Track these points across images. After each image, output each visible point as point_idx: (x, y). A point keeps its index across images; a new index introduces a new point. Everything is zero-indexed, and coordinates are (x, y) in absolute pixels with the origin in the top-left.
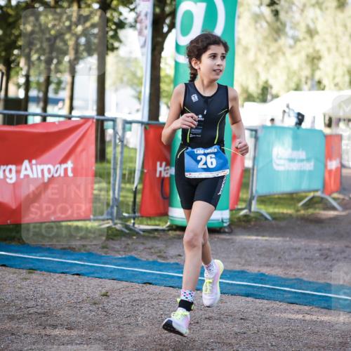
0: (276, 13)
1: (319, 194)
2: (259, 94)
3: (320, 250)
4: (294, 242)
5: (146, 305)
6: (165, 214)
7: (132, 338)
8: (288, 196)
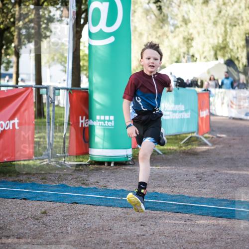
0: (160, 8)
1: (195, 135)
3: (197, 174)
4: (178, 169)
5: (74, 219)
6: (87, 153)
7: (64, 242)
8: (174, 137)
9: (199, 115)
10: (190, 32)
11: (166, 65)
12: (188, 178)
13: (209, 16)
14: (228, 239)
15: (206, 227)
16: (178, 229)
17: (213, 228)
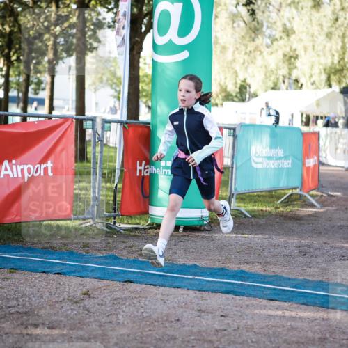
0: (253, 13)
1: (297, 191)
2: (237, 93)
3: (299, 247)
4: (273, 239)
5: (127, 304)
6: (146, 212)
7: (113, 336)
8: (268, 194)
9: (304, 164)
10: (294, 47)
11: (258, 93)
12: (286, 252)
13: (321, 25)
14: (343, 339)
15: (312, 321)
16: (272, 322)
17: (323, 323)
